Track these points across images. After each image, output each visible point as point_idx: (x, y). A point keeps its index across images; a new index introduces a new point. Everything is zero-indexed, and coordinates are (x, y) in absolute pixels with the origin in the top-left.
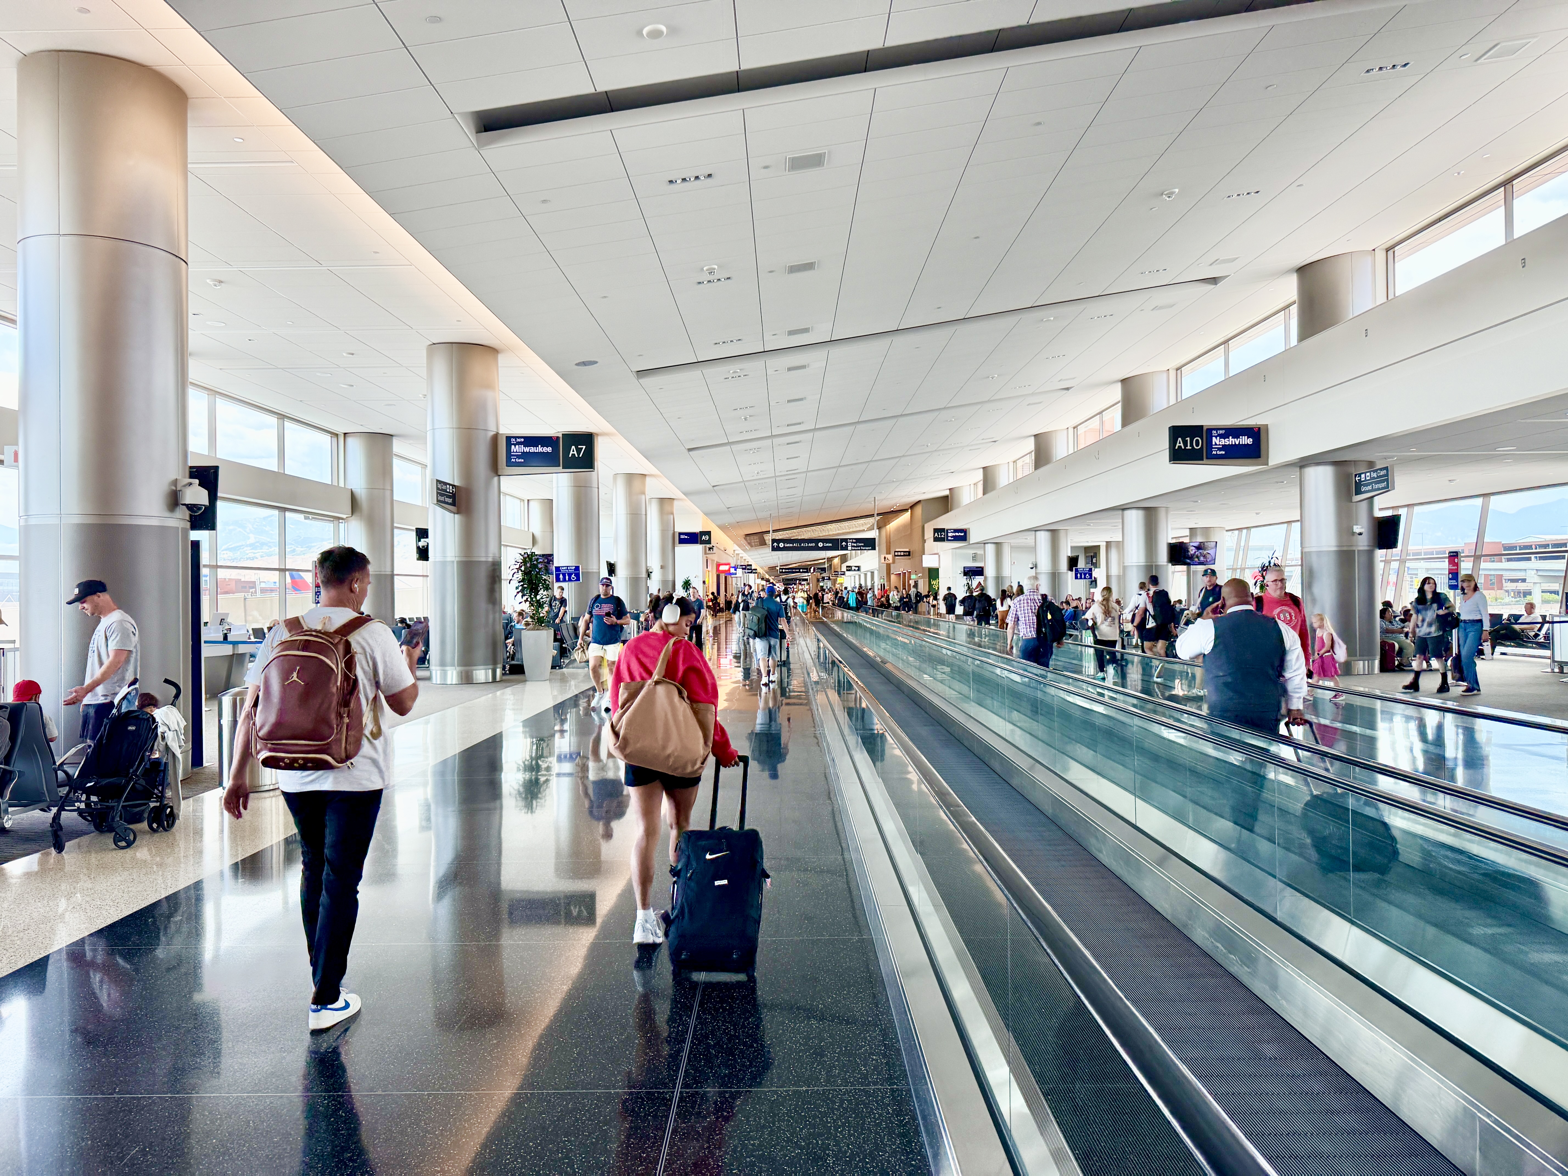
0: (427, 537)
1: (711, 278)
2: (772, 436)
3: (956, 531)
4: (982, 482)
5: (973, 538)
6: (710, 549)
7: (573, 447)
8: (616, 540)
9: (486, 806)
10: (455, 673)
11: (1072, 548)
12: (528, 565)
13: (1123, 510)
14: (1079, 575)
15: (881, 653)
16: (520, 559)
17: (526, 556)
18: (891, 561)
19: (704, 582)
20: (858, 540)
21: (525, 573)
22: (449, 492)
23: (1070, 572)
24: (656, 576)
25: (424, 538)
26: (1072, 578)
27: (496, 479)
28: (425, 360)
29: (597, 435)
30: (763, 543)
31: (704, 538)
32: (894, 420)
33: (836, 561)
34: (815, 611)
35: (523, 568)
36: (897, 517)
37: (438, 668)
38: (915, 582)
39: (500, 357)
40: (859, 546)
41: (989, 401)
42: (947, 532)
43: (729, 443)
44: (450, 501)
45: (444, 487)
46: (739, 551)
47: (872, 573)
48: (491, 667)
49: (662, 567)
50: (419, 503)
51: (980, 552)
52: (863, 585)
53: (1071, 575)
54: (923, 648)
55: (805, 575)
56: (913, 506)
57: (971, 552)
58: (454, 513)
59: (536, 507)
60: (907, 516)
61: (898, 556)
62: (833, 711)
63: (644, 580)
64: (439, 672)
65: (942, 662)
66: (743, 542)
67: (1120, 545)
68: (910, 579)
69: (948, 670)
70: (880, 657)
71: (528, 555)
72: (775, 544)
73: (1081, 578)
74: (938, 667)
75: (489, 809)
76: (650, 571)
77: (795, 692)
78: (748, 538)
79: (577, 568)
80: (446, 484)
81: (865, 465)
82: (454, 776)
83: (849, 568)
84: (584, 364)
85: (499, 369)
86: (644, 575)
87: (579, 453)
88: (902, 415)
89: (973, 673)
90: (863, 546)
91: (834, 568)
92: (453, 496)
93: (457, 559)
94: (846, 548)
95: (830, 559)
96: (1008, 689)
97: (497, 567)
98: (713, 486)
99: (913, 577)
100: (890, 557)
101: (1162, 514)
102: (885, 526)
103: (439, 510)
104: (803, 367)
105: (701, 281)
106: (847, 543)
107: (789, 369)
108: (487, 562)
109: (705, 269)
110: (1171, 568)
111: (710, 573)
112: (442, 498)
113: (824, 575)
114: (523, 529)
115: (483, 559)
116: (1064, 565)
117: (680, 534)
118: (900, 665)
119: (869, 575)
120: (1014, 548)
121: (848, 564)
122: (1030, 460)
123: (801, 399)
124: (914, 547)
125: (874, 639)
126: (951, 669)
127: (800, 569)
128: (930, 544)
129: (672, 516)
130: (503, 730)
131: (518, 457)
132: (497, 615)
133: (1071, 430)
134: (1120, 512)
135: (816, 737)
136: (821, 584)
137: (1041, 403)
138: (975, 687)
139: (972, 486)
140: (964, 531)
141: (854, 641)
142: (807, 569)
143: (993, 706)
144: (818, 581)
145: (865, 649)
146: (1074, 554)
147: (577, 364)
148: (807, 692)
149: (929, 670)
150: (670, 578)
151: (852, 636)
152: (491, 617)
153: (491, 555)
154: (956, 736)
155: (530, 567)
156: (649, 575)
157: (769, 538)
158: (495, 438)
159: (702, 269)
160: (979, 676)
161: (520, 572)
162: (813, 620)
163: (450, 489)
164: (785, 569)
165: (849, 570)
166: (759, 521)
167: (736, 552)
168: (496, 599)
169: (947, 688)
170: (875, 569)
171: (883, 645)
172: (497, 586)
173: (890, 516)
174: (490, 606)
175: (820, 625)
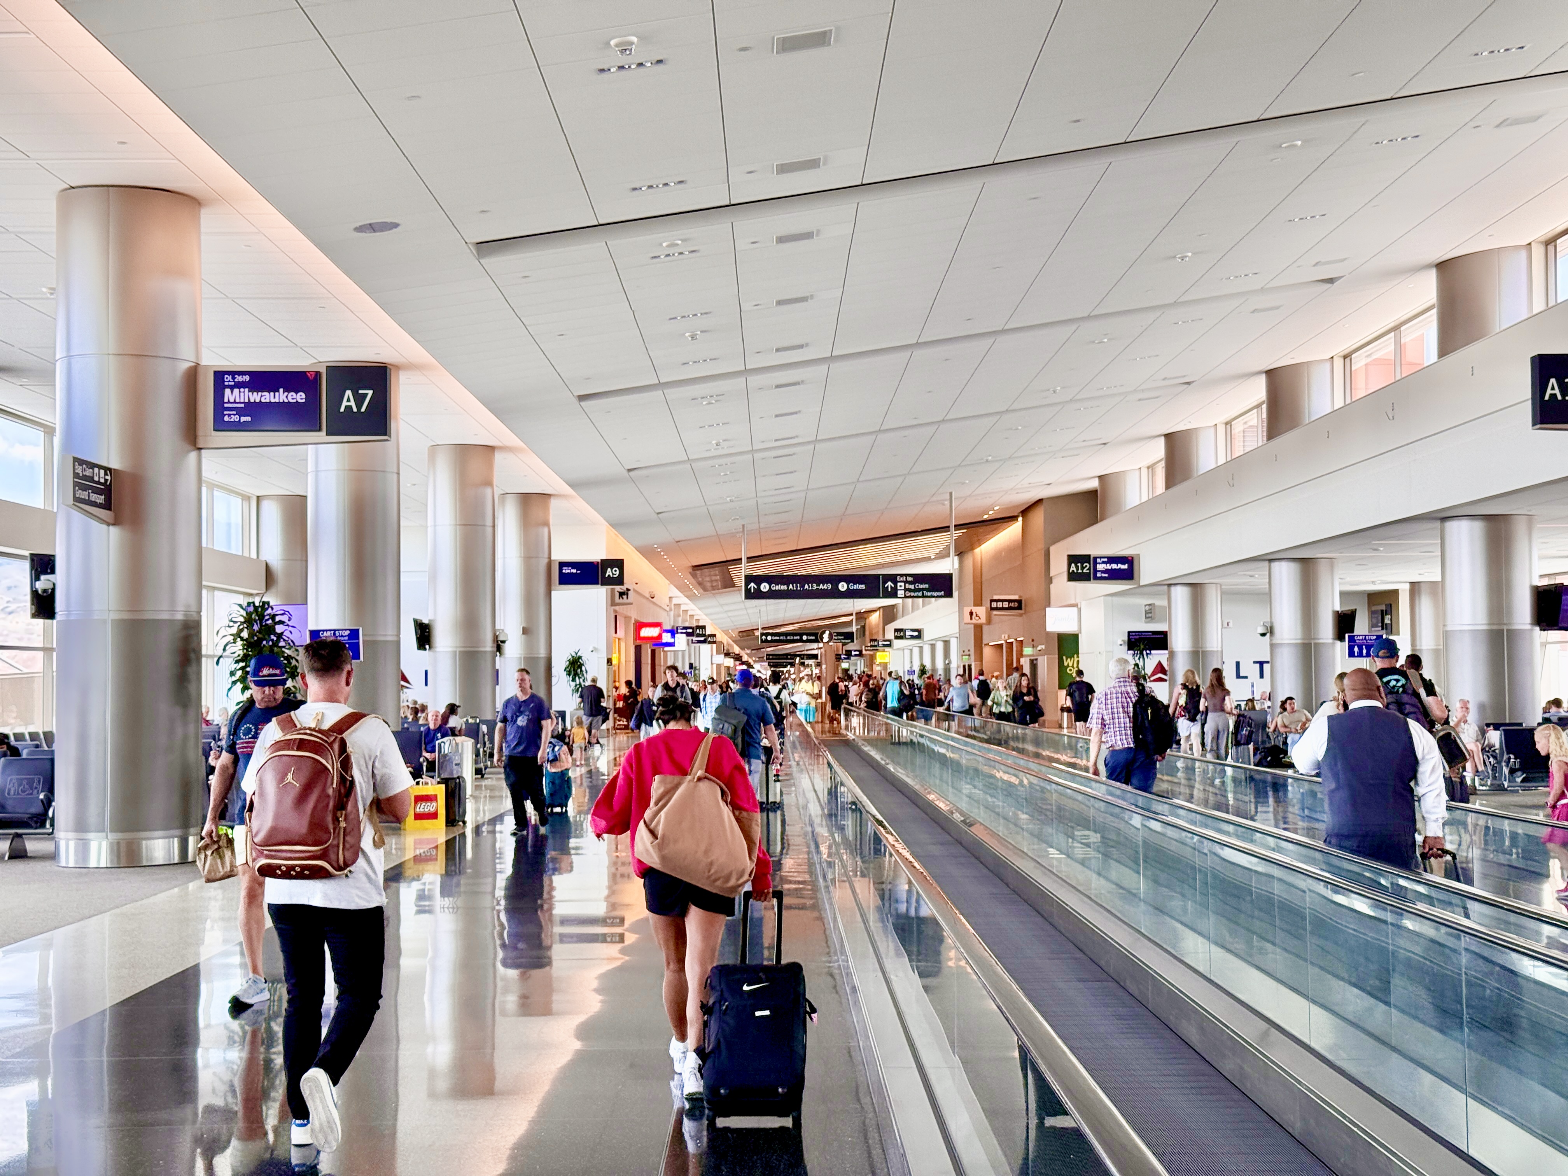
0: (53, 572)
1: (623, 60)
2: (746, 372)
3: (1112, 560)
4: (1163, 464)
5: (1147, 573)
6: (621, 594)
7: (349, 393)
8: (433, 577)
9: (163, 1115)
10: (104, 844)
11: (1343, 594)
12: (256, 628)
13: (1444, 519)
14: (1356, 649)
15: (964, 805)
16: (240, 616)
17: (251, 609)
18: (983, 620)
19: (609, 661)
20: (918, 578)
21: (249, 644)
22: (99, 483)
23: (1338, 643)
24: (514, 649)
25: (46, 573)
26: (1342, 656)
27: (193, 455)
28: (54, 222)
29: (398, 367)
30: (728, 584)
31: (609, 572)
32: (989, 341)
33: (875, 618)
34: (832, 720)
35: (245, 634)
36: (996, 531)
37: (71, 835)
38: (1032, 661)
39: (206, 216)
40: (919, 590)
41: (1175, 304)
42: (1095, 563)
43: (660, 386)
44: (100, 499)
45: (88, 472)
46: (680, 598)
47: (947, 643)
48: (178, 832)
49: (525, 631)
50: (37, 502)
51: (1161, 602)
52: (928, 666)
53: (1341, 648)
54: (1047, 795)
55: (813, 648)
56: (1027, 511)
57: (1142, 602)
58: (108, 524)
59: (272, 514)
60: (1014, 530)
61: (997, 609)
62: (865, 921)
63: (489, 658)
64: (72, 844)
65: (1085, 823)
66: (689, 581)
67: (1437, 589)
68: (1020, 655)
69: (1095, 838)
70: (962, 813)
71: (256, 608)
72: (752, 585)
73: (1360, 655)
74: (1076, 833)
75: (168, 1123)
76: (501, 638)
77: (790, 882)
78: (698, 572)
79: (354, 634)
80: (92, 466)
81: (931, 429)
82: (101, 1056)
83: (900, 634)
84: (372, 228)
85: (203, 237)
86: (489, 646)
87: (359, 405)
88: (1004, 331)
89: (1145, 842)
90: (928, 590)
91: (871, 634)
92: (107, 490)
93: (114, 616)
94: (893, 594)
95: (862, 616)
96: (1215, 877)
97: (193, 632)
98: (629, 470)
99: (1028, 651)
100: (981, 611)
101: (1520, 529)
102: (972, 548)
103: (77, 517)
104: (808, 236)
105: (606, 67)
106: (895, 582)
107: (781, 240)
108: (172, 622)
109: (613, 43)
110: (1540, 636)
111: (623, 645)
112: (83, 495)
113: (851, 647)
114: (246, 554)
115: (165, 616)
116: (1326, 628)
117: (562, 565)
118: (1001, 828)
119: (940, 646)
120: (1229, 595)
121: (897, 624)
122: (1258, 420)
123: (803, 299)
124: (1030, 591)
125: (948, 775)
126: (1102, 837)
127: (801, 635)
128: (1061, 585)
129: (546, 530)
130: (202, 959)
131: (240, 412)
132: (191, 728)
133: (1338, 363)
134: (1438, 524)
135: (832, 975)
136: (845, 665)
137: (1277, 308)
138: (1149, 873)
139: (1144, 472)
140: (1129, 560)
141: (909, 781)
142: (815, 635)
143: (1185, 910)
144: (838, 658)
145: (931, 797)
146: (1348, 608)
147: (359, 229)
148: (814, 883)
149: (1060, 839)
150: (542, 653)
151: (905, 768)
152: (179, 731)
153: (180, 607)
154: (1111, 972)
155: (260, 631)
156: (499, 646)
157: (740, 573)
158: (192, 376)
159: (608, 44)
160: (1158, 851)
161: (239, 643)
162: (827, 737)
163: (100, 476)
164: (772, 634)
165: (901, 638)
166: (719, 539)
167: (675, 601)
168: (188, 696)
169: (1095, 876)
170: (950, 636)
171: (967, 788)
172: (191, 670)
173: (981, 530)
174: (178, 710)
175: (842, 750)
